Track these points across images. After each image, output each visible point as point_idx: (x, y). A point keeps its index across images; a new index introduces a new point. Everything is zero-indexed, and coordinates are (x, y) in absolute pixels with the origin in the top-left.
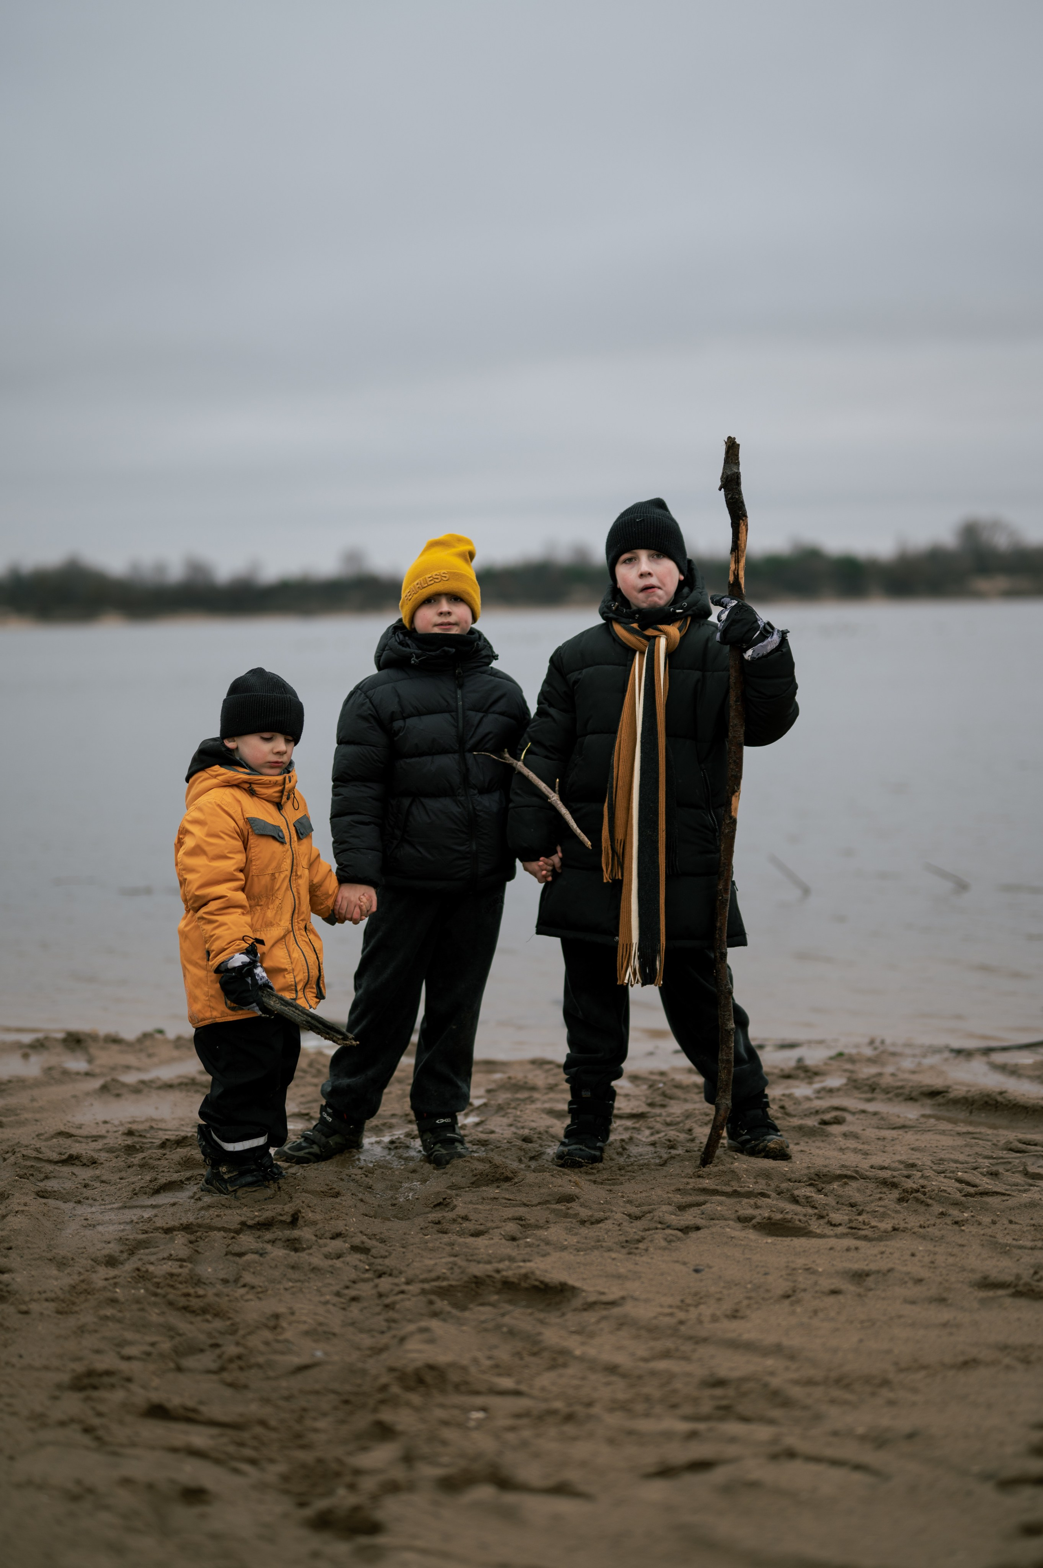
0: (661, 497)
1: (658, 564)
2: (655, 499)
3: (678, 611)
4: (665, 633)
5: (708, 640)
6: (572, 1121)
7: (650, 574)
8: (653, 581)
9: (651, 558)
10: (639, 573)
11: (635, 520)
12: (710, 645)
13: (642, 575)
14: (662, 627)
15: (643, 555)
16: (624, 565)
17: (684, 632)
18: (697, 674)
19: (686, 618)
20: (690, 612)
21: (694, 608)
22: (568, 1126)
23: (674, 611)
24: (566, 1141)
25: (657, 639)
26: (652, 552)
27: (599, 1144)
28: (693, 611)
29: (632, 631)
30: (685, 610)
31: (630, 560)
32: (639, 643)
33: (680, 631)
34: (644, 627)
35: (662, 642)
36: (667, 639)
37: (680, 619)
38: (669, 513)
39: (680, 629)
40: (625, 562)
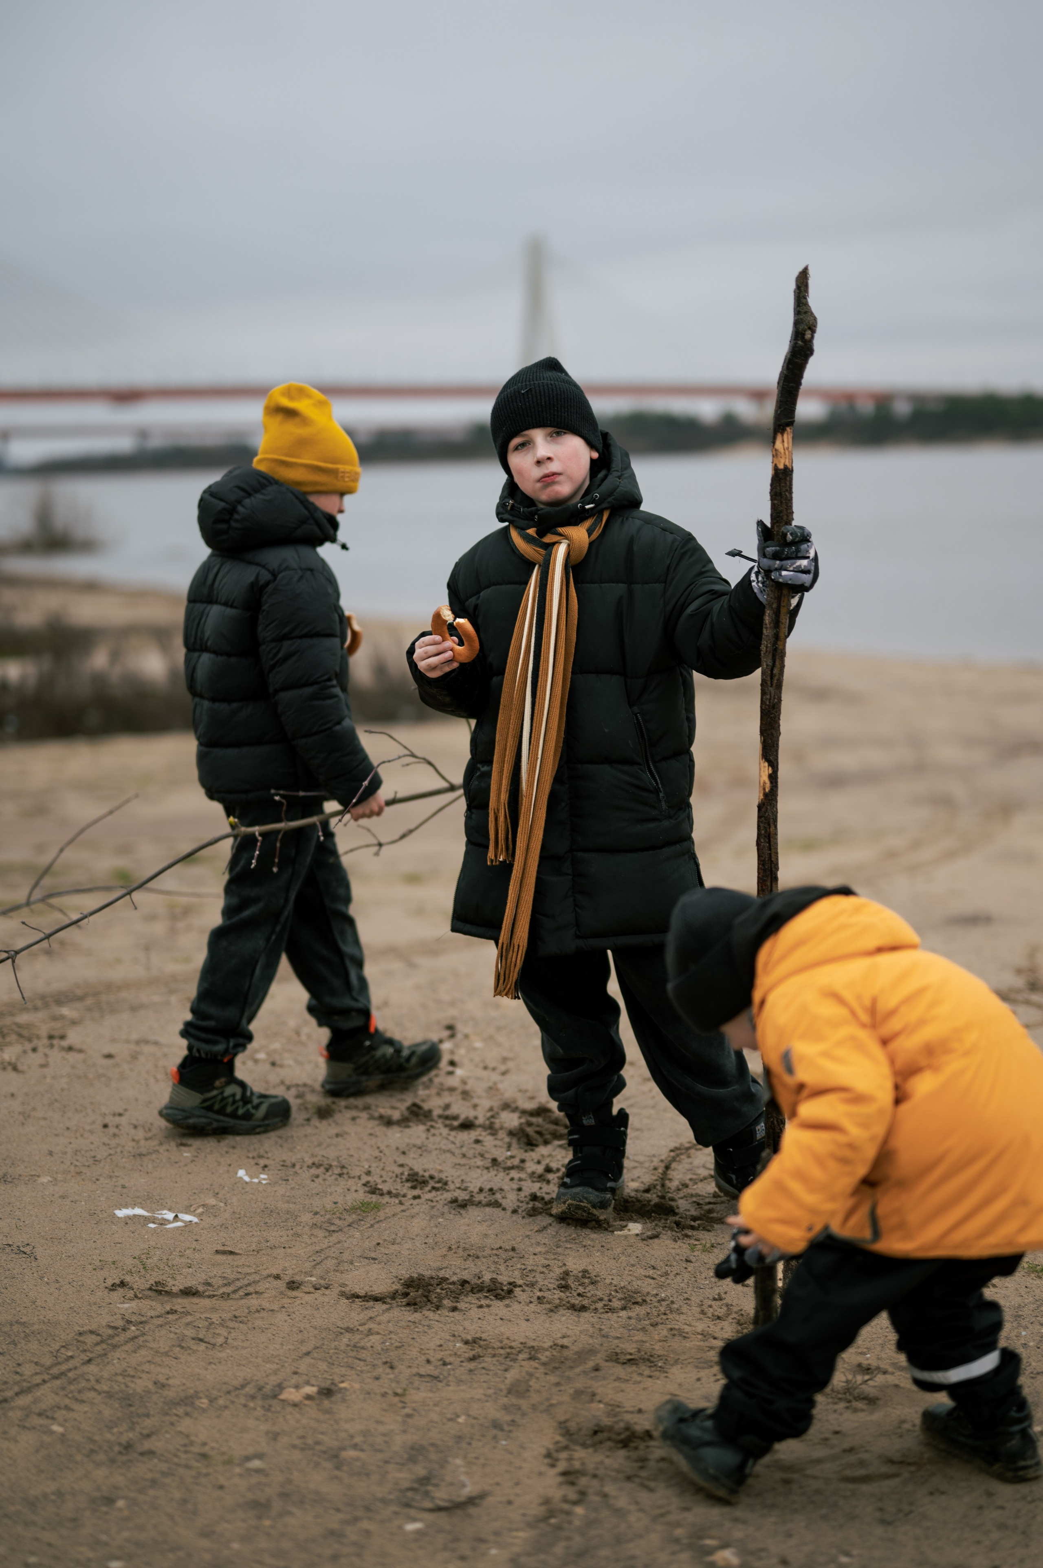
0: (553, 356)
1: (558, 443)
2: (544, 360)
3: (587, 507)
4: (566, 537)
5: (632, 541)
6: (574, 1156)
7: (549, 459)
8: (553, 467)
9: (549, 438)
10: (535, 460)
11: (519, 393)
12: (635, 548)
13: (539, 463)
14: (561, 530)
15: (538, 436)
16: (516, 453)
17: (595, 535)
18: (620, 589)
19: (601, 513)
20: (604, 505)
21: (610, 499)
22: (570, 1162)
23: (583, 507)
24: (567, 1180)
25: (555, 547)
26: (549, 430)
27: (610, 1184)
28: (609, 503)
29: (528, 539)
30: (597, 503)
31: (522, 444)
32: (537, 555)
33: (590, 535)
34: (541, 533)
35: (561, 551)
36: (569, 545)
37: (593, 515)
38: (566, 374)
39: (590, 532)
40: (516, 449)
